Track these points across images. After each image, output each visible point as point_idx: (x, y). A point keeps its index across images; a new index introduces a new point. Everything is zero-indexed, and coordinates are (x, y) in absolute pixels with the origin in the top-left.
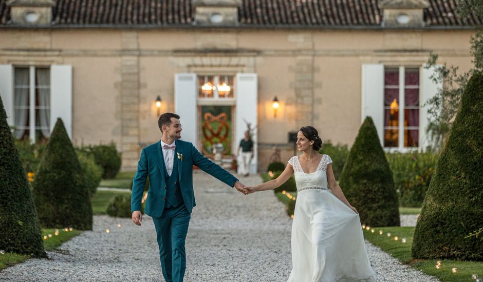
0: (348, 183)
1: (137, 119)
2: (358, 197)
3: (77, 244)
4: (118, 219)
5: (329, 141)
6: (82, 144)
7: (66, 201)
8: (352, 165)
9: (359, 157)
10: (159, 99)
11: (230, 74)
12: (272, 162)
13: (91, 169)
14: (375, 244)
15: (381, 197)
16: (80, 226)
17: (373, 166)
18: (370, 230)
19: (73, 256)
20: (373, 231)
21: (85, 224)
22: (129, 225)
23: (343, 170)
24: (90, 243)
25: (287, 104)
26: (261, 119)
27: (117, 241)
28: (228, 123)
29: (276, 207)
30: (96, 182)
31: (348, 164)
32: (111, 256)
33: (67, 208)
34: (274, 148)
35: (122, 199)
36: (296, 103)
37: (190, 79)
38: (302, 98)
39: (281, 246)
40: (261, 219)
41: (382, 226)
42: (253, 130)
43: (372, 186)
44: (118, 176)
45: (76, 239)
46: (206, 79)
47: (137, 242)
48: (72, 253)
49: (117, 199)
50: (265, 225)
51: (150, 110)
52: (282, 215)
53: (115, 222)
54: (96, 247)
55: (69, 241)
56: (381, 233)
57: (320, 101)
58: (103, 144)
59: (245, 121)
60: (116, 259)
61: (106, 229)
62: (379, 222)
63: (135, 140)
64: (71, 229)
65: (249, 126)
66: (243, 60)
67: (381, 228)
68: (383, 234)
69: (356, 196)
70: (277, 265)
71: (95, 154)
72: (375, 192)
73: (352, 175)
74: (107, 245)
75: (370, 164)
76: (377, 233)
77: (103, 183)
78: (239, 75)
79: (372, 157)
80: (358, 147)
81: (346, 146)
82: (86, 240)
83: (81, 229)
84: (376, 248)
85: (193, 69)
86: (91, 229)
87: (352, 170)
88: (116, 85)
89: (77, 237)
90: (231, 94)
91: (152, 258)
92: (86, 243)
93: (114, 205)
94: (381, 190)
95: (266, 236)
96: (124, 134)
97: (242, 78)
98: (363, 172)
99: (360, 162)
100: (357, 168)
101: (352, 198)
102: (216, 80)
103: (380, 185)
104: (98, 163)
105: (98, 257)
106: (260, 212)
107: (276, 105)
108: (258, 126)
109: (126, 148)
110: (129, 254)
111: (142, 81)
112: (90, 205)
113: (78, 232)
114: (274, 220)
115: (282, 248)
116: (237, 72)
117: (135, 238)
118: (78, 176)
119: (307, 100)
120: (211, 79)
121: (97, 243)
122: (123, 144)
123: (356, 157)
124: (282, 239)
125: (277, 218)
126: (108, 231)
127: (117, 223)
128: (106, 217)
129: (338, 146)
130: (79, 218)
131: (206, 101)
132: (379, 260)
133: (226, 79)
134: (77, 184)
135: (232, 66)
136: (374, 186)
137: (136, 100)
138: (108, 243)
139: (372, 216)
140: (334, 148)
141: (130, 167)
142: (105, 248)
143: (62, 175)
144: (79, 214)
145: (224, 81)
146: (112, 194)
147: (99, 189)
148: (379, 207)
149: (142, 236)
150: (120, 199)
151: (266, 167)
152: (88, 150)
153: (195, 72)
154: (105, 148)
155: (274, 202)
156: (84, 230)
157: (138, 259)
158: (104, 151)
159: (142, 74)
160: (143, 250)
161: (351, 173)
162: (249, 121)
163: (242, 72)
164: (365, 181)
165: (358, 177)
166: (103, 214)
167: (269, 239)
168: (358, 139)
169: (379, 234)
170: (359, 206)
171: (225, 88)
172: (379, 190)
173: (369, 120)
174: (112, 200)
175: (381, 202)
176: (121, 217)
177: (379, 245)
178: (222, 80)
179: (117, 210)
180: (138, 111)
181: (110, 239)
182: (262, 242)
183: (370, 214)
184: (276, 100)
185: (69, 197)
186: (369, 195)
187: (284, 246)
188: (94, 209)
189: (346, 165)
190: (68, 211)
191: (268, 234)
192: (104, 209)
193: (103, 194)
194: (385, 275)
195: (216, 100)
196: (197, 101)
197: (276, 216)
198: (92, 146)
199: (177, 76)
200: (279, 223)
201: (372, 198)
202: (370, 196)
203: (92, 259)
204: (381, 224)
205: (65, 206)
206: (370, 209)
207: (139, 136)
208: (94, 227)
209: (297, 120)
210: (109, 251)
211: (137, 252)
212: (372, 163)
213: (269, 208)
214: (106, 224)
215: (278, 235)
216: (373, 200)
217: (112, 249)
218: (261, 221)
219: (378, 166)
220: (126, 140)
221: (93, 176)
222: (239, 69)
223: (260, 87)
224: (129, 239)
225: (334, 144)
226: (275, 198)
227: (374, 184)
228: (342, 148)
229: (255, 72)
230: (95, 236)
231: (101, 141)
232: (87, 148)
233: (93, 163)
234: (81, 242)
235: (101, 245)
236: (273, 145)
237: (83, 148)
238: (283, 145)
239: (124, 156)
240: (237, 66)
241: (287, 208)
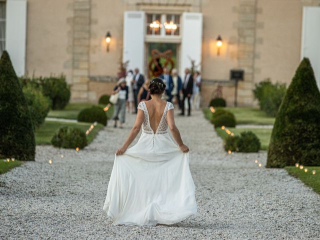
0: (283, 123)
1: (88, 53)
2: (293, 137)
3: (15, 176)
4: (62, 150)
5: (268, 79)
6: (34, 75)
7: (9, 132)
8: (288, 104)
9: (295, 97)
10: (108, 35)
11: (177, 13)
12: (214, 97)
13: (38, 100)
14: (307, 185)
15: (315, 137)
16: (23, 156)
17: (308, 106)
18: (303, 169)
19: (8, 188)
20: (306, 170)
21: (28, 155)
22: (72, 156)
23: (279, 109)
24: (28, 174)
25: (230, 43)
26: (205, 56)
27: (57, 172)
28: (173, 59)
29: (214, 143)
30: (43, 113)
31: (284, 103)
32: (47, 189)
33: (10, 139)
34: (217, 84)
35: (66, 131)
36: (239, 42)
37: (139, 16)
38: (244, 37)
39: (215, 183)
40: (199, 154)
41: (316, 165)
42: (197, 67)
43: (307, 127)
44: (67, 107)
45: (16, 170)
46: (154, 18)
47: (76, 174)
48: (9, 185)
49: (62, 130)
50: (202, 160)
51: (100, 45)
52: (220, 150)
53: (59, 153)
54: (34, 179)
55: (8, 172)
56: (314, 173)
57: (261, 41)
58: (53, 76)
59: (190, 58)
61: (49, 159)
62: (313, 161)
63: (85, 73)
64: (13, 160)
65: (193, 63)
67: (315, 168)
68: (316, 174)
69: (291, 135)
71: (43, 85)
72: (310, 131)
73: (287, 114)
74: (46, 176)
75: (306, 105)
76: (310, 173)
77: (51, 113)
78: (185, 14)
79: (308, 98)
80: (294, 87)
81: (285, 85)
82: (26, 172)
83: (24, 160)
84: (308, 188)
85: (142, 7)
86: (33, 160)
87: (288, 109)
88: (68, 20)
89: (17, 168)
90: (177, 32)
92: (25, 174)
93: (59, 136)
94: (315, 130)
95: (202, 172)
96: (75, 67)
97: (188, 17)
98: (298, 112)
99: (296, 102)
100: (293, 107)
101: (286, 137)
102: (164, 18)
103: (315, 125)
104: (46, 95)
106: (199, 147)
107: (219, 44)
108: (202, 64)
109: (76, 80)
110: (65, 187)
111: (94, 17)
112: (33, 137)
113: (19, 162)
114: (212, 155)
115: (215, 185)
116: (183, 11)
117: (74, 170)
118: (21, 107)
119: (250, 40)
120: (158, 18)
121: (36, 175)
122: (73, 76)
123: (292, 97)
124: (217, 176)
125: (214, 153)
126: (50, 162)
127: (61, 154)
128: (50, 148)
129: (277, 84)
130: (21, 149)
131: (153, 38)
132: (311, 202)
133: (173, 18)
134: (21, 116)
135: (179, 5)
136: (309, 126)
137: (87, 36)
138: (47, 175)
139: (306, 155)
140: (273, 86)
141: (80, 98)
142: (43, 180)
143: (7, 106)
144: (21, 145)
145: (171, 20)
146: (59, 124)
148: (313, 147)
149: (82, 168)
150: (64, 130)
151: (208, 103)
152: (39, 82)
153: (144, 10)
154: (55, 80)
155: (213, 137)
156: (27, 160)
158: (54, 83)
159: (93, 11)
161: (286, 112)
162: (193, 58)
163: (189, 11)
164: (300, 121)
165: (293, 116)
166: (48, 144)
167: (205, 174)
168: (294, 80)
169: (312, 174)
170: (293, 145)
171: (172, 26)
172: (313, 130)
173: (306, 61)
174: (57, 131)
175: (315, 142)
176: (65, 148)
177: (311, 186)
178: (169, 19)
179: (62, 140)
180: (89, 46)
181: (50, 171)
182: (197, 177)
183: (304, 152)
184: (219, 39)
185: (13, 128)
186: (303, 134)
187: (218, 183)
188: (37, 139)
189: (282, 104)
190: (11, 141)
191: (204, 169)
192: (49, 140)
193: (51, 125)
194: (316, 219)
195: (163, 38)
196: (145, 38)
197: (214, 151)
198: (43, 78)
199: (126, 14)
200: (216, 158)
201: (306, 138)
202: (305, 135)
203: (27, 191)
204: (315, 163)
205: (8, 137)
206: (304, 148)
207: (89, 69)
208: (36, 159)
209: (238, 58)
210: (46, 183)
212: (308, 103)
213: (208, 142)
214: (50, 154)
215: (214, 171)
216: (308, 140)
217: (50, 182)
218: (199, 156)
219: (314, 106)
220: (77, 72)
221: (40, 108)
222: (185, 8)
223: (204, 27)
224: (69, 171)
225: (274, 82)
226: (214, 134)
227: (309, 124)
228: (281, 86)
229: (201, 11)
230: (35, 167)
231: (51, 74)
232: (37, 79)
233: (41, 94)
234: (20, 173)
235: (39, 177)
236: (215, 82)
237: (33, 80)
238: (225, 82)
239: (74, 88)
240: (184, 5)
241: (225, 144)
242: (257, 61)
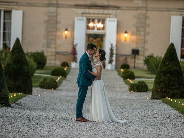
0: (160, 76)
1: (55, 40)
2: (165, 83)
3: (25, 101)
4: (45, 90)
5: (152, 54)
6: (27, 51)
7: (19, 79)
8: (163, 67)
9: (166, 63)
10: (66, 30)
11: (103, 18)
12: (123, 64)
13: (32, 64)
14: (172, 107)
15: (176, 84)
16: (26, 92)
17: (173, 68)
18: (170, 100)
19: (23, 106)
20: (171, 100)
21: (29, 91)
22: (50, 93)
23: (158, 69)
24: (31, 100)
25: (132, 35)
26: (118, 42)
27: (44, 100)
28: (101, 43)
29: (124, 87)
30: (34, 71)
31: (161, 66)
32: (42, 107)
33: (19, 83)
34: (124, 57)
35: (47, 80)
36: (136, 34)
37: (83, 20)
38: (140, 32)
39: (126, 106)
40: (116, 92)
41: (177, 98)
42: (114, 47)
43: (172, 78)
44: (44, 68)
45: (25, 98)
46: (91, 21)
47: (54, 101)
48: (23, 105)
49: (44, 80)
50: (118, 95)
51: (62, 35)
52: (127, 91)
53: (43, 91)
54: (34, 103)
55: (21, 99)
56: (175, 101)
57: (148, 34)
58: (38, 51)
59: (110, 42)
60: (44, 108)
61: (39, 94)
62: (175, 96)
63: (54, 50)
64: (22, 93)
65: (112, 45)
66: (110, 11)
67: (176, 99)
68: (176, 102)
69: (164, 83)
70: (123, 114)
71: (33, 56)
72: (174, 81)
73: (162, 72)
74: (40, 102)
75: (172, 67)
76: (173, 101)
77: (37, 71)
78: (108, 19)
79: (173, 63)
80: (166, 58)
81: (161, 57)
82: (29, 99)
83: (27, 94)
84: (172, 108)
85: (85, 15)
86: (31, 94)
87: (163, 69)
88: (45, 22)
89: (25, 97)
90: (103, 28)
91: (62, 109)
92: (29, 100)
93: (43, 83)
94: (176, 80)
95: (118, 101)
96: (48, 47)
97: (109, 21)
98: (168, 71)
99: (166, 66)
100: (165, 68)
101: (162, 84)
102: (96, 21)
103: (176, 78)
104: (35, 61)
105: (35, 107)
106: (116, 89)
107: (126, 35)
108: (117, 45)
109: (49, 54)
110: (50, 107)
111: (58, 20)
112: (31, 82)
113: (25, 95)
114: (123, 93)
115: (126, 107)
116: (107, 17)
117: (53, 99)
118: (26, 67)
119: (142, 33)
120: (93, 21)
121: (35, 101)
122: (47, 52)
123: (165, 63)
124: (126, 102)
125: (124, 92)
126: (39, 95)
127: (44, 92)
128: (38, 89)
129: (157, 57)
130: (25, 88)
131: (91, 32)
132: (173, 114)
133: (101, 21)
134: (25, 71)
135: (105, 14)
136: (173, 78)
137: (55, 30)
138: (40, 101)
139: (172, 93)
140: (155, 58)
141: (50, 63)
142: (39, 103)
143: (18, 66)
144: (25, 86)
145: (100, 22)
146: (42, 77)
147: (35, 74)
148: (175, 89)
149: (57, 98)
150: (46, 79)
151: (120, 66)
152: (30, 54)
153: (85, 16)
154: (38, 54)
155: (123, 84)
156: (28, 94)
157: (55, 109)
158: (38, 55)
159: (58, 17)
160: (57, 105)
161: (162, 71)
162: (112, 43)
163: (110, 17)
164: (169, 75)
165: (165, 73)
166: (37, 87)
167: (120, 102)
168: (166, 54)
169: (174, 102)
170: (165, 88)
171: (100, 25)
172: (175, 80)
173: (172, 45)
174: (42, 80)
175: (176, 86)
176: (46, 88)
177: (174, 107)
178: (99, 21)
179: (44, 85)
180: (56, 36)
181: (41, 99)
182: (116, 103)
183: (171, 91)
184: (126, 32)
185: (21, 77)
186: (170, 82)
187: (127, 106)
188: (33, 84)
189: (159, 67)
190: (20, 84)
191: (119, 100)
192: (38, 84)
193: (37, 77)
194: (176, 121)
195: (96, 31)
196: (86, 32)
197: (124, 91)
198: (32, 52)
199: (76, 18)
200: (125, 95)
201: (172, 84)
202: (171, 83)
203: (32, 108)
204: (176, 97)
205: (19, 82)
206: (171, 89)
207: (56, 48)
208: (33, 93)
209: (136, 43)
210: (40, 105)
211: (55, 106)
212: (173, 66)
213: (120, 87)
214: (38, 92)
215: (124, 100)
216: (173, 85)
217: (42, 104)
218: (116, 93)
219: (176, 68)
220: (49, 50)
221: (33, 68)
222: (108, 16)
223: (118, 26)
224: (50, 99)
225: (155, 56)
226: (123, 82)
227: (173, 77)
228: (159, 58)
229: (116, 18)
230: (33, 97)
231: (37, 50)
232: (29, 53)
233: (33, 61)
234: (27, 100)
235: (36, 102)
236: (124, 55)
237: (27, 53)
238: (129, 55)
239: (48, 58)
240: (107, 14)
241: (129, 87)
242: (146, 44)
